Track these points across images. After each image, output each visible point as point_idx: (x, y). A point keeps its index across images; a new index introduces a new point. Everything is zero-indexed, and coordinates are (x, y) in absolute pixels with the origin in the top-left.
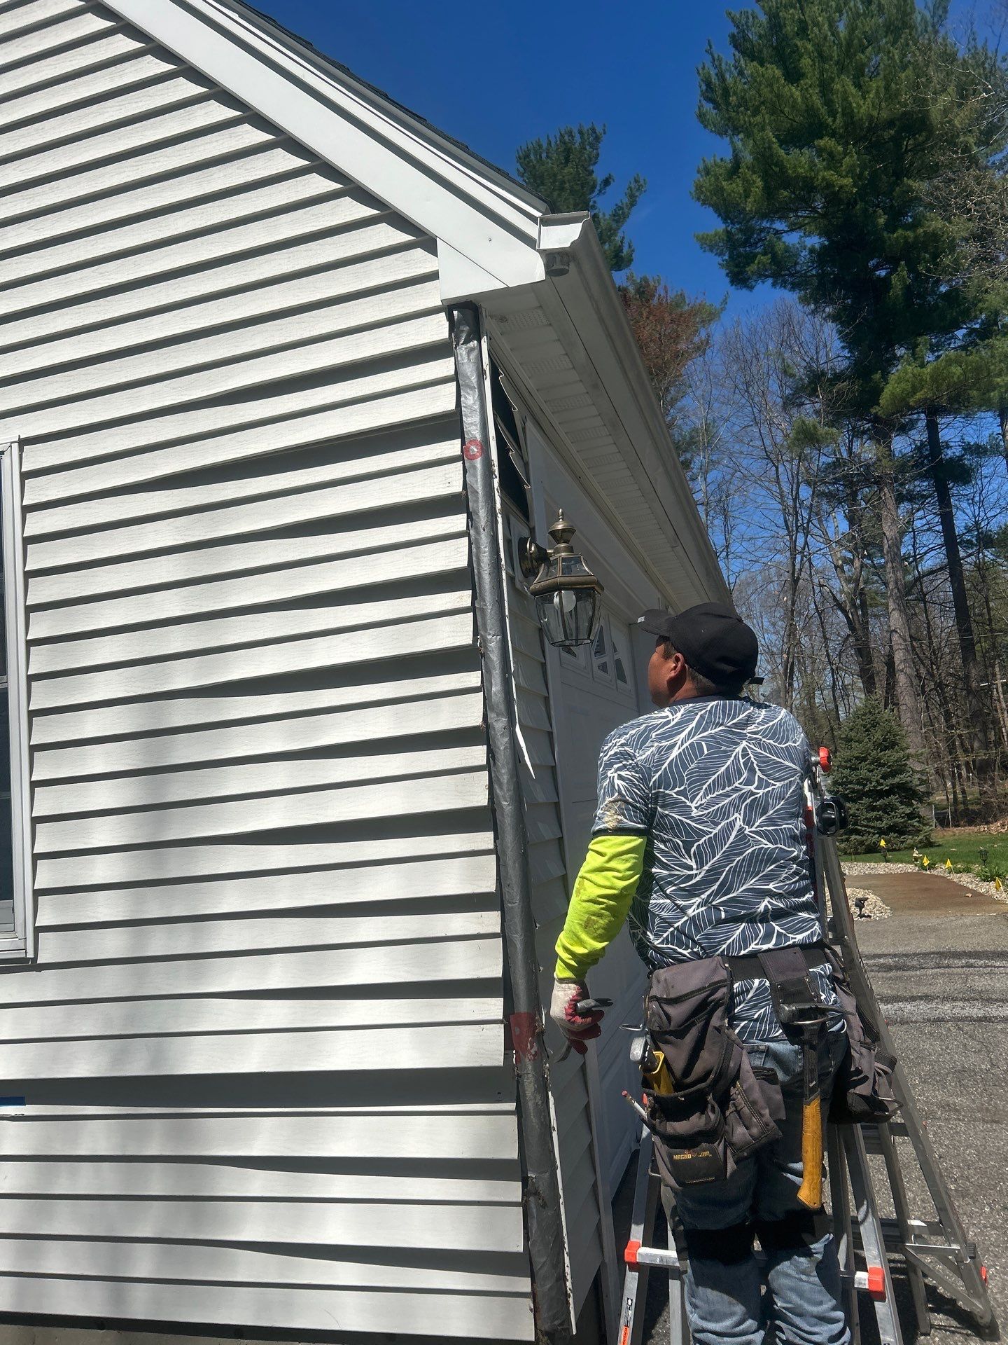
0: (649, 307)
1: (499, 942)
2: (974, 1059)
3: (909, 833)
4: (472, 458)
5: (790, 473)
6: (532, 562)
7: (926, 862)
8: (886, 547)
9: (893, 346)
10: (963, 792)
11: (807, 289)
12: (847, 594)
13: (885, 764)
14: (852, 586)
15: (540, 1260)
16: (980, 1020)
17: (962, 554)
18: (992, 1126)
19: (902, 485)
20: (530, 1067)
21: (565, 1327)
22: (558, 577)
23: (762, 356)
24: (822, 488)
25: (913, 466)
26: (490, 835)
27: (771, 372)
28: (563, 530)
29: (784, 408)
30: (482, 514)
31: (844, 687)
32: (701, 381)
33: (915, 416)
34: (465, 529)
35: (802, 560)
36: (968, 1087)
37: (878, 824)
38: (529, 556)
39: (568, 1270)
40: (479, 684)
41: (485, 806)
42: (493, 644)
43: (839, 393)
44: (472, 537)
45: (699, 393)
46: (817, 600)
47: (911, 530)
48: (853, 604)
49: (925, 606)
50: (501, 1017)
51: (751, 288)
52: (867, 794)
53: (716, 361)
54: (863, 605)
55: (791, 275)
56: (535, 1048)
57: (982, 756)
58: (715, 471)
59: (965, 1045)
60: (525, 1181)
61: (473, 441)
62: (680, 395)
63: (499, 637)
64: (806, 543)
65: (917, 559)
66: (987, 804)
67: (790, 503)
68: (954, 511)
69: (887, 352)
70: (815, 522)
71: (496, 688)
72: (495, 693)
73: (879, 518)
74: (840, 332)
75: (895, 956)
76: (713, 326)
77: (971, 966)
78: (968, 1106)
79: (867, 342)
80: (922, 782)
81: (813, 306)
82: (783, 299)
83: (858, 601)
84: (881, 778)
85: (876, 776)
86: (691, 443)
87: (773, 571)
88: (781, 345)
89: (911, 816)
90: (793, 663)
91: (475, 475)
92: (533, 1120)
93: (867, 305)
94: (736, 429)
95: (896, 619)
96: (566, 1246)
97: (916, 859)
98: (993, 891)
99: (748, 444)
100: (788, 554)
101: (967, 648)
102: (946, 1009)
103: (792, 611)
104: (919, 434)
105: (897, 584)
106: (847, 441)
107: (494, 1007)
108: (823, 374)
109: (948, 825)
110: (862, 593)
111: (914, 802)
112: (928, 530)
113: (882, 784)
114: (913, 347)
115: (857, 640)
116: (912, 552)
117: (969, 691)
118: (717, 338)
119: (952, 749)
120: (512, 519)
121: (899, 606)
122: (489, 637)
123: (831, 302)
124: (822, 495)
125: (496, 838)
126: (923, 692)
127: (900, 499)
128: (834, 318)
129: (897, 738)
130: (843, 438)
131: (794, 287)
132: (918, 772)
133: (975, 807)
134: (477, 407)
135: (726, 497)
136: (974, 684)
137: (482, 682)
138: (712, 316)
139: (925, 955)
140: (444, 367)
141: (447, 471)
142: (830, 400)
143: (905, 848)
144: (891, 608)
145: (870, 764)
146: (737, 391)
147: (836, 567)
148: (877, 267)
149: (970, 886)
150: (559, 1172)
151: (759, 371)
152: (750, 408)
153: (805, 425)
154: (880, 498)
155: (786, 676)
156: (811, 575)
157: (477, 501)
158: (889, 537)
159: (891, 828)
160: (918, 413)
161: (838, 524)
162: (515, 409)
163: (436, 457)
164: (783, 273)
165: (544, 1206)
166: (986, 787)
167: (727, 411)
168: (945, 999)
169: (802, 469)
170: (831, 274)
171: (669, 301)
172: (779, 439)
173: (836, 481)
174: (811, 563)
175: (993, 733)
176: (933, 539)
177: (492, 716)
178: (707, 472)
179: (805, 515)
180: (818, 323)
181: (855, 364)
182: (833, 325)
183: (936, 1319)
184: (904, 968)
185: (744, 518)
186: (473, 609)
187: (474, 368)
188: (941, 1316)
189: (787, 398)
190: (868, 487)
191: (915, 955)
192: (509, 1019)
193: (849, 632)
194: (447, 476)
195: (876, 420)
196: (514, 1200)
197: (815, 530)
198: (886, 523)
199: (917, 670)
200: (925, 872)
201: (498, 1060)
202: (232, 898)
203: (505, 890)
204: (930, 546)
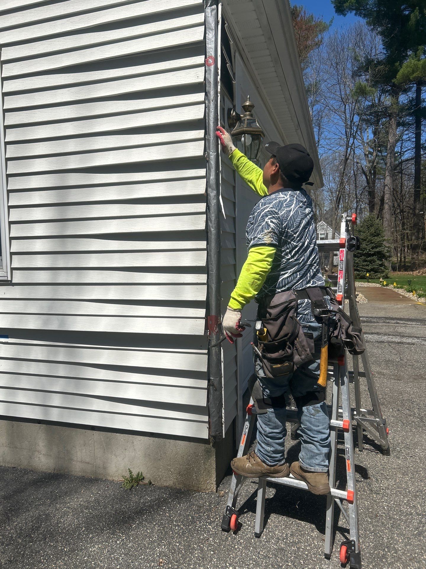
0: (296, 21)
1: (205, 287)
2: (394, 357)
3: (379, 272)
4: (209, 65)
5: (351, 109)
6: (233, 121)
7: (385, 283)
8: (389, 146)
9: (406, 50)
10: (405, 257)
11: (371, 18)
12: (369, 167)
13: (373, 243)
14: (371, 164)
15: (213, 410)
16: (399, 343)
17: (422, 153)
18: (397, 381)
19: (401, 118)
20: (215, 337)
21: (221, 435)
22: (245, 127)
23: (345, 50)
24: (364, 117)
25: (407, 109)
26: (205, 242)
27: (349, 58)
28: (248, 105)
29: (353, 77)
30: (212, 93)
31: (361, 209)
32: (316, 60)
33: (412, 85)
34: (204, 100)
35: (351, 150)
36: (390, 367)
37: (367, 268)
38: (232, 117)
39: (223, 415)
40: (205, 175)
41: (203, 230)
42: (213, 156)
43: (379, 71)
44: (207, 105)
45: (314, 66)
46: (355, 169)
47: (401, 140)
48: (370, 172)
49: (402, 176)
50: (204, 316)
51: (345, 15)
52: (364, 255)
53: (324, 51)
54: (375, 174)
55: (364, 10)
56: (217, 330)
57: (415, 243)
58: (318, 105)
59: (391, 352)
60: (209, 380)
61: (211, 57)
62: (306, 67)
63: (215, 153)
64: (353, 142)
65: (401, 154)
66: (414, 263)
67: (349, 123)
68: (422, 132)
69: (404, 52)
70: (359, 133)
71: (212, 177)
72: (212, 180)
73: (387, 133)
74: (383, 41)
75: (367, 317)
76: (324, 34)
77: (398, 323)
78: (389, 374)
79: (395, 47)
80: (388, 251)
81: (372, 27)
82: (359, 22)
83: (372, 172)
84: (371, 248)
85: (369, 247)
86: (308, 91)
87: (337, 154)
88: (355, 45)
89: (381, 265)
90: (340, 196)
91: (210, 74)
92: (214, 357)
93: (398, 28)
94: (329, 85)
95: (388, 180)
96: (223, 406)
97: (381, 282)
98: (411, 296)
99: (334, 93)
100: (345, 147)
101: (417, 195)
102: (385, 338)
103: (344, 173)
104: (412, 94)
105: (391, 164)
106: (379, 95)
107: (202, 312)
108: (373, 61)
109: (396, 271)
110: (375, 167)
111: (383, 259)
112: (408, 140)
113: (371, 251)
114: (416, 51)
115: (369, 188)
116: (400, 150)
117: (415, 214)
118: (326, 40)
119: (402, 239)
120: (226, 98)
121: (390, 174)
122: (211, 153)
123: (381, 25)
124: (364, 120)
125: (207, 244)
126: (395, 213)
127: (399, 124)
128: (382, 33)
129: (381, 232)
130: (377, 94)
131: (365, 16)
132: (387, 247)
133: (409, 264)
134: (213, 39)
135: (321, 118)
136: (417, 211)
137: (206, 174)
138: (325, 28)
139: (380, 318)
140: (199, 18)
141: (197, 71)
142: (374, 74)
143: (377, 278)
144: (387, 175)
145: (367, 242)
146: (332, 67)
147: (365, 155)
148: (405, 9)
149: (402, 294)
150: (223, 378)
151: (343, 58)
152: (337, 76)
153: (361, 85)
154: (390, 123)
155: (337, 202)
156: (353, 158)
157: (210, 87)
158: (391, 142)
159: (372, 270)
160: (413, 84)
161: (369, 135)
162: (231, 42)
163: (193, 64)
164: (361, 8)
165: (216, 390)
166: (415, 256)
167: (326, 77)
168: (385, 334)
169: (357, 107)
170: (383, 11)
171: (305, 19)
172: (348, 92)
173: (371, 114)
174: (354, 152)
175: (421, 234)
176: (410, 145)
177: (209, 190)
178: (314, 105)
179: (355, 129)
180: (374, 35)
181: (388, 58)
182: (380, 37)
183: (366, 446)
184: (371, 322)
185: (327, 129)
186: (204, 139)
187: (214, 19)
188: (368, 445)
189: (354, 72)
190: (385, 118)
191: (375, 317)
192: (207, 317)
193: (366, 185)
194: (197, 73)
195: (394, 85)
196: (204, 387)
197: (358, 137)
198: (391, 135)
199: (393, 204)
200: (384, 287)
201: (202, 333)
202: (94, 261)
203: (210, 266)
204: (409, 148)
